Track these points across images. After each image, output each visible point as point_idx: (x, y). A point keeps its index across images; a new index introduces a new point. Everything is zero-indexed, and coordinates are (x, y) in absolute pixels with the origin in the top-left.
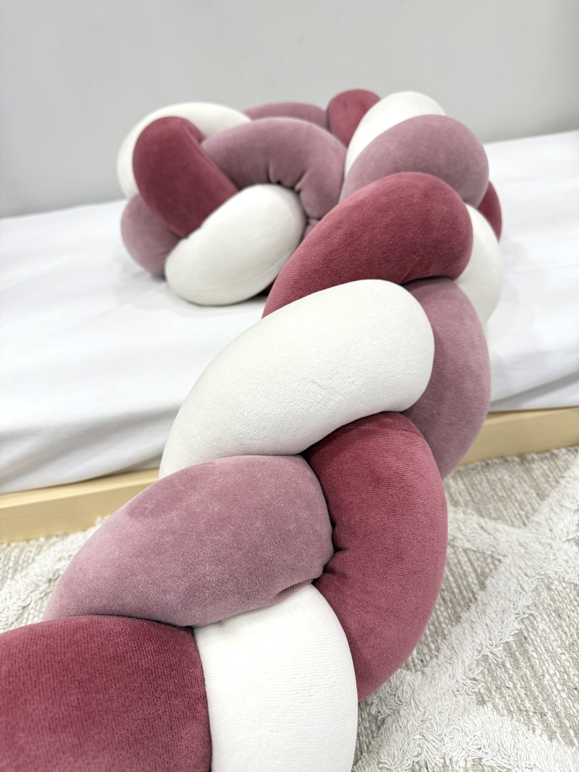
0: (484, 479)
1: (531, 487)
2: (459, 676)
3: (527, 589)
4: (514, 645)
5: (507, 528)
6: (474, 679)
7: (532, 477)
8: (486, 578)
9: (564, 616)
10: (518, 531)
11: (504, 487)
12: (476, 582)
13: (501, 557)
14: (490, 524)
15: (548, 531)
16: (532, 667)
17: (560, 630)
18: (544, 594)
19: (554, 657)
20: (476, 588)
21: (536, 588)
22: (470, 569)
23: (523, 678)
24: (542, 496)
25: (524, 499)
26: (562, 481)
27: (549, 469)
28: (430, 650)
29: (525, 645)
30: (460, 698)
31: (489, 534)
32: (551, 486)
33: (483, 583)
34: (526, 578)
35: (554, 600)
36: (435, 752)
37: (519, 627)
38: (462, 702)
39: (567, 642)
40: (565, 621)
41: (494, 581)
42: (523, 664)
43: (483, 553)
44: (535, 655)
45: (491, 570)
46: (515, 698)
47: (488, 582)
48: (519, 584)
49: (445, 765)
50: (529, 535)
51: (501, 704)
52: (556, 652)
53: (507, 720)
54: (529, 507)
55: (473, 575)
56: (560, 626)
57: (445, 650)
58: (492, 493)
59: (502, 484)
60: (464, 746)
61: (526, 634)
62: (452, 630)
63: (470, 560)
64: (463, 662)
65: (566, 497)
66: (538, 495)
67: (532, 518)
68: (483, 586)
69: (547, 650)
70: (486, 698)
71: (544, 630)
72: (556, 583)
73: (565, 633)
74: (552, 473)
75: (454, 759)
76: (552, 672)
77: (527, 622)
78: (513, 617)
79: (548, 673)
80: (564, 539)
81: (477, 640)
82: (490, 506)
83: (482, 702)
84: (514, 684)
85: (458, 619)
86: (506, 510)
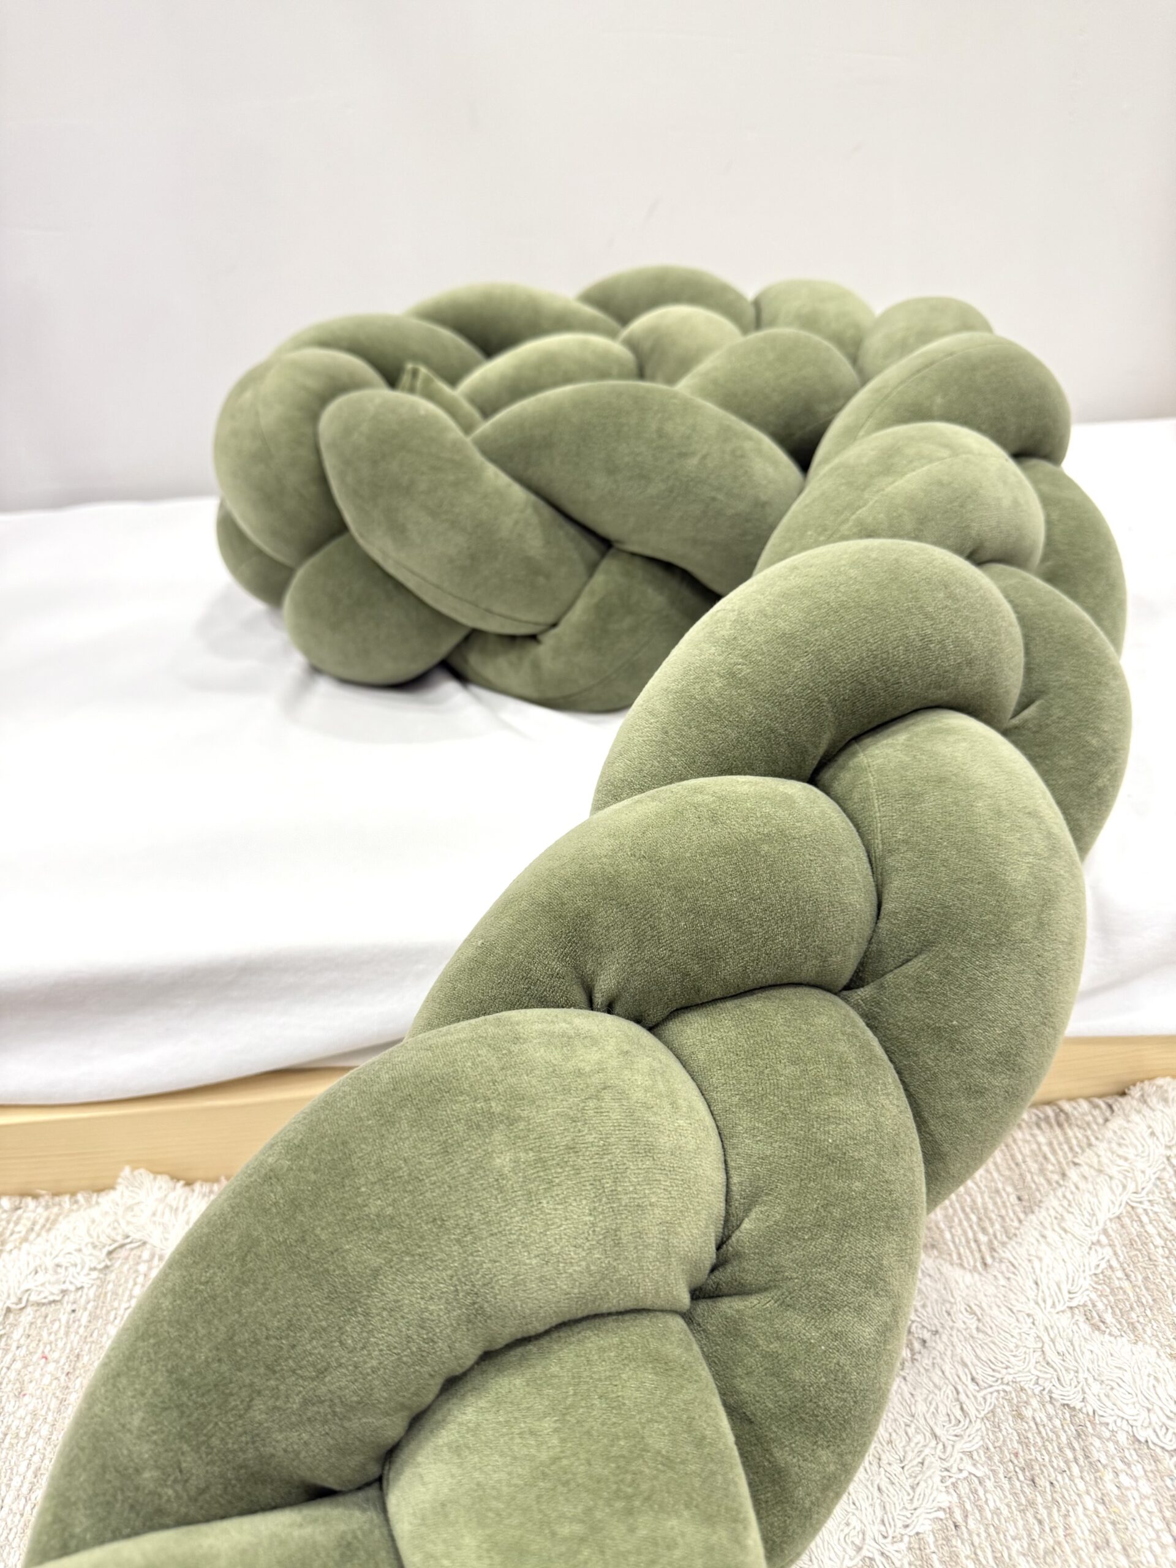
1: (1008, 1179)
3: (972, 1412)
4: (931, 1539)
5: (947, 1269)
7: (1013, 1156)
9: (1042, 1482)
10: (969, 1279)
13: (927, 1335)
15: (1030, 1285)
17: (1029, 1515)
18: (1008, 1427)
21: (993, 1413)
24: (1028, 1203)
25: (991, 1206)
26: (1074, 1174)
27: (1050, 1144)
29: (954, 1542)
32: (1049, 1182)
34: (972, 1386)
35: (1024, 1441)
37: (944, 1500)
39: (1041, 1546)
40: (1043, 1493)
41: (906, 1389)
48: (958, 1400)
50: (991, 1289)
54: (997, 1226)
56: (1032, 1503)
61: (958, 1516)
65: (1075, 1210)
66: (1019, 1199)
67: (1002, 1252)
71: (997, 1512)
72: (1034, 1402)
73: (1040, 1522)
74: (1054, 1152)
77: (964, 1489)
78: (936, 1477)
80: (1060, 1307)
81: (854, 1521)
86: (951, 1227)
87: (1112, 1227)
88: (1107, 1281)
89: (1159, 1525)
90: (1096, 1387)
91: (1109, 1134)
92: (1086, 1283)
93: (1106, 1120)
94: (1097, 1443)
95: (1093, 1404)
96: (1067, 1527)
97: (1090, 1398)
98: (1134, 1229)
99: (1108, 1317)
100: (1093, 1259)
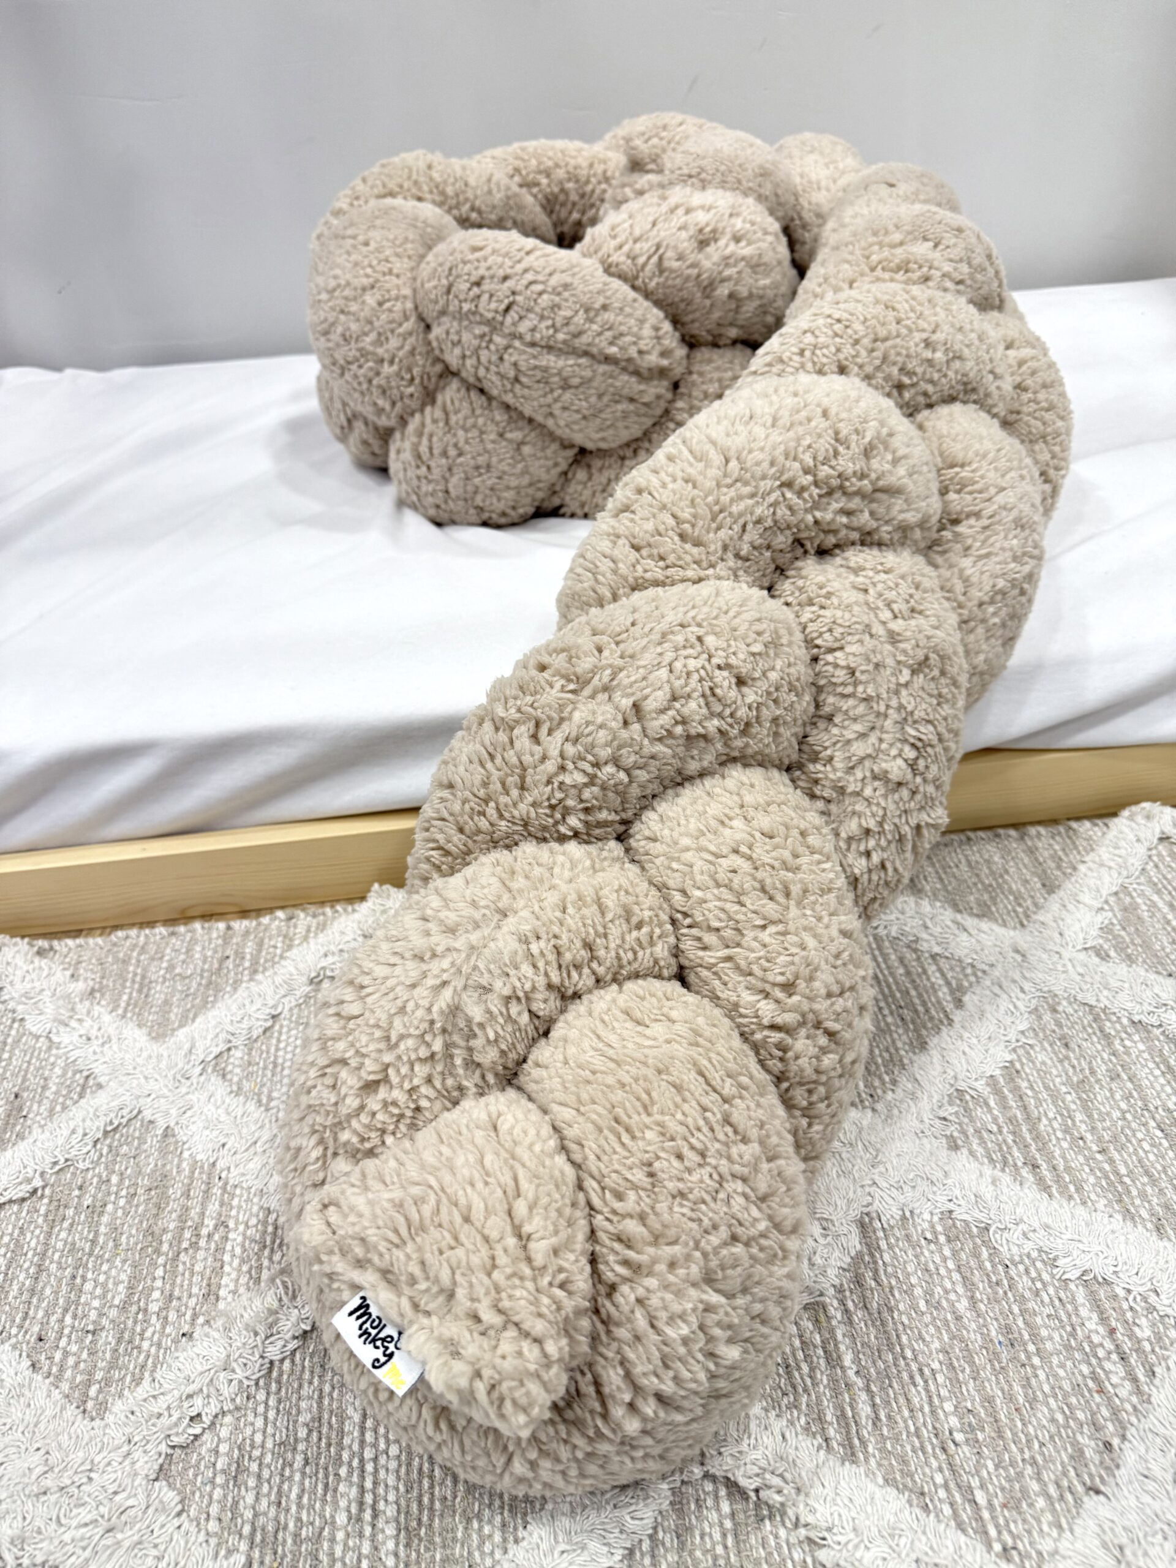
0: (963, 861)
1: (1034, 874)
2: (926, 1116)
3: (1023, 1009)
4: (1001, 1080)
5: (995, 927)
6: (945, 1119)
7: (1036, 859)
8: (964, 993)
9: (1073, 1045)
10: (1012, 933)
11: (992, 873)
12: (949, 998)
13: (986, 968)
14: (969, 922)
15: (1056, 935)
16: (1025, 1108)
17: (1066, 1063)
18: (1047, 1017)
19: (1055, 1096)
20: (949, 1007)
21: (1036, 1009)
22: (941, 982)
23: (1011, 1120)
24: (1050, 887)
25: (1023, 890)
26: (1082, 868)
27: (1063, 850)
28: (883, 1083)
29: (1017, 1080)
30: (925, 1141)
31: (970, 934)
32: (1064, 874)
33: (960, 1001)
34: (1021, 995)
35: (1059, 1025)
36: (891, 1201)
37: (1009, 1058)
38: (928, 1146)
39: (1075, 1079)
40: (1074, 1051)
41: (975, 998)
42: (1012, 1104)
43: (960, 961)
44: (1029, 1093)
45: (971, 985)
46: (999, 1145)
47: (966, 999)
49: (904, 1217)
50: (1029, 939)
51: (980, 1151)
52: (1058, 1091)
53: (988, 1170)
54: (1029, 902)
55: (945, 989)
56: (1067, 1058)
57: (905, 1084)
58: (975, 880)
59: (989, 868)
60: (930, 1196)
61: (1018, 1066)
62: (915, 1058)
63: (940, 970)
64: (930, 1097)
65: (1085, 889)
66: (1044, 885)
67: (1034, 917)
68: (959, 1004)
69: (1047, 1088)
70: (960, 1142)
71: (1043, 1063)
72: (1064, 1003)
73: (1074, 1067)
74: (1067, 855)
75: (917, 1212)
76: (1051, 1115)
77: (1021, 1052)
78: (1003, 1044)
79: (1046, 1115)
80: (1079, 947)
81: (949, 1071)
82: (972, 898)
83: (954, 1147)
84: (1000, 1128)
85: (923, 1046)
86: (995, 904)
87: (1112, 900)
88: (1110, 932)
89: (1151, 1065)
90: (1106, 993)
91: (1107, 842)
92: (1094, 932)
93: (1104, 834)
94: (1108, 1024)
95: (1105, 1002)
96: (1091, 1069)
97: (1102, 998)
98: (1128, 900)
99: (1112, 953)
100: (1099, 918)
